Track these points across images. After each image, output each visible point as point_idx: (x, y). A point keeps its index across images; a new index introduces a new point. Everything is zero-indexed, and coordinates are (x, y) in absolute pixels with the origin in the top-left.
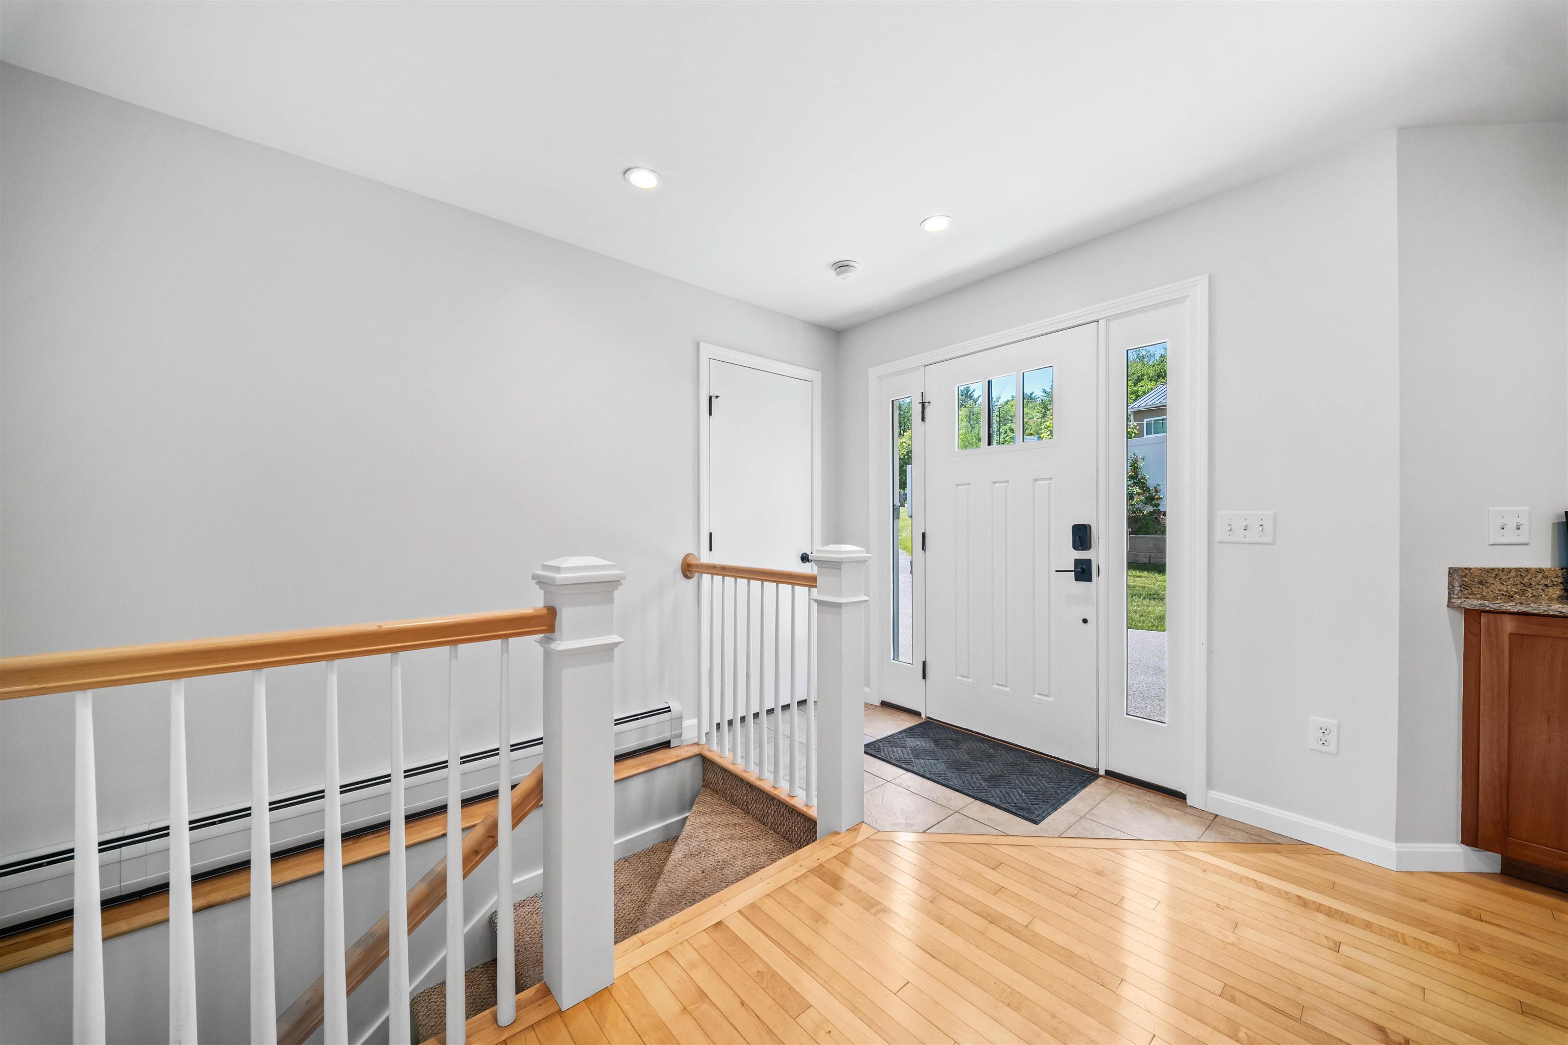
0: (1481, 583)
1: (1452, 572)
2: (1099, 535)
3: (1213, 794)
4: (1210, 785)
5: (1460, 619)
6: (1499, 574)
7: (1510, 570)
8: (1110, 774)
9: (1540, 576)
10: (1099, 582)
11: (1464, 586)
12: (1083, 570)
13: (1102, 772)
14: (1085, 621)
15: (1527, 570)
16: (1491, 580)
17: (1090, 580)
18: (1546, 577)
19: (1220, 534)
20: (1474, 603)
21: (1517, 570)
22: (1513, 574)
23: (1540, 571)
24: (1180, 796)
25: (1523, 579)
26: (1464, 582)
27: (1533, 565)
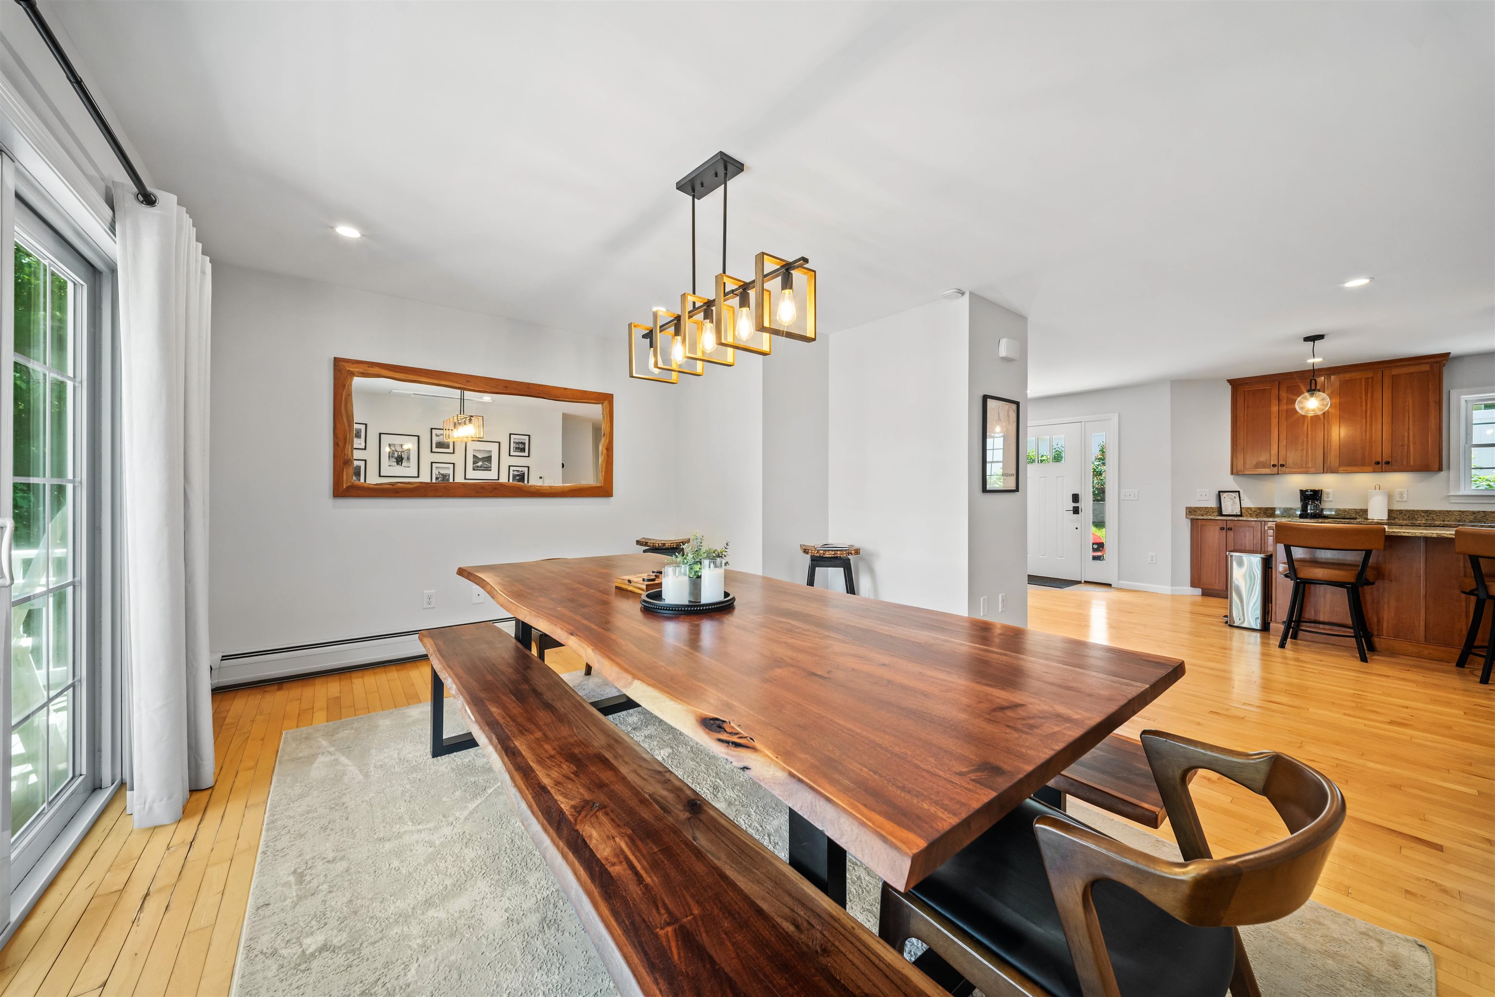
0: (1195, 511)
1: (1187, 508)
2: (1082, 498)
3: (1120, 582)
4: (1119, 579)
5: (1189, 522)
6: (1199, 508)
7: (1203, 507)
8: (1086, 582)
10: (1082, 514)
11: (1190, 512)
12: (1076, 510)
13: (1083, 582)
14: (1077, 528)
16: (1198, 510)
17: (1078, 514)
18: (1213, 510)
19: (1122, 497)
20: (1192, 517)
21: (1205, 507)
23: (1211, 508)
24: (1110, 585)
25: (1207, 510)
26: (1191, 511)
27: (1209, 506)
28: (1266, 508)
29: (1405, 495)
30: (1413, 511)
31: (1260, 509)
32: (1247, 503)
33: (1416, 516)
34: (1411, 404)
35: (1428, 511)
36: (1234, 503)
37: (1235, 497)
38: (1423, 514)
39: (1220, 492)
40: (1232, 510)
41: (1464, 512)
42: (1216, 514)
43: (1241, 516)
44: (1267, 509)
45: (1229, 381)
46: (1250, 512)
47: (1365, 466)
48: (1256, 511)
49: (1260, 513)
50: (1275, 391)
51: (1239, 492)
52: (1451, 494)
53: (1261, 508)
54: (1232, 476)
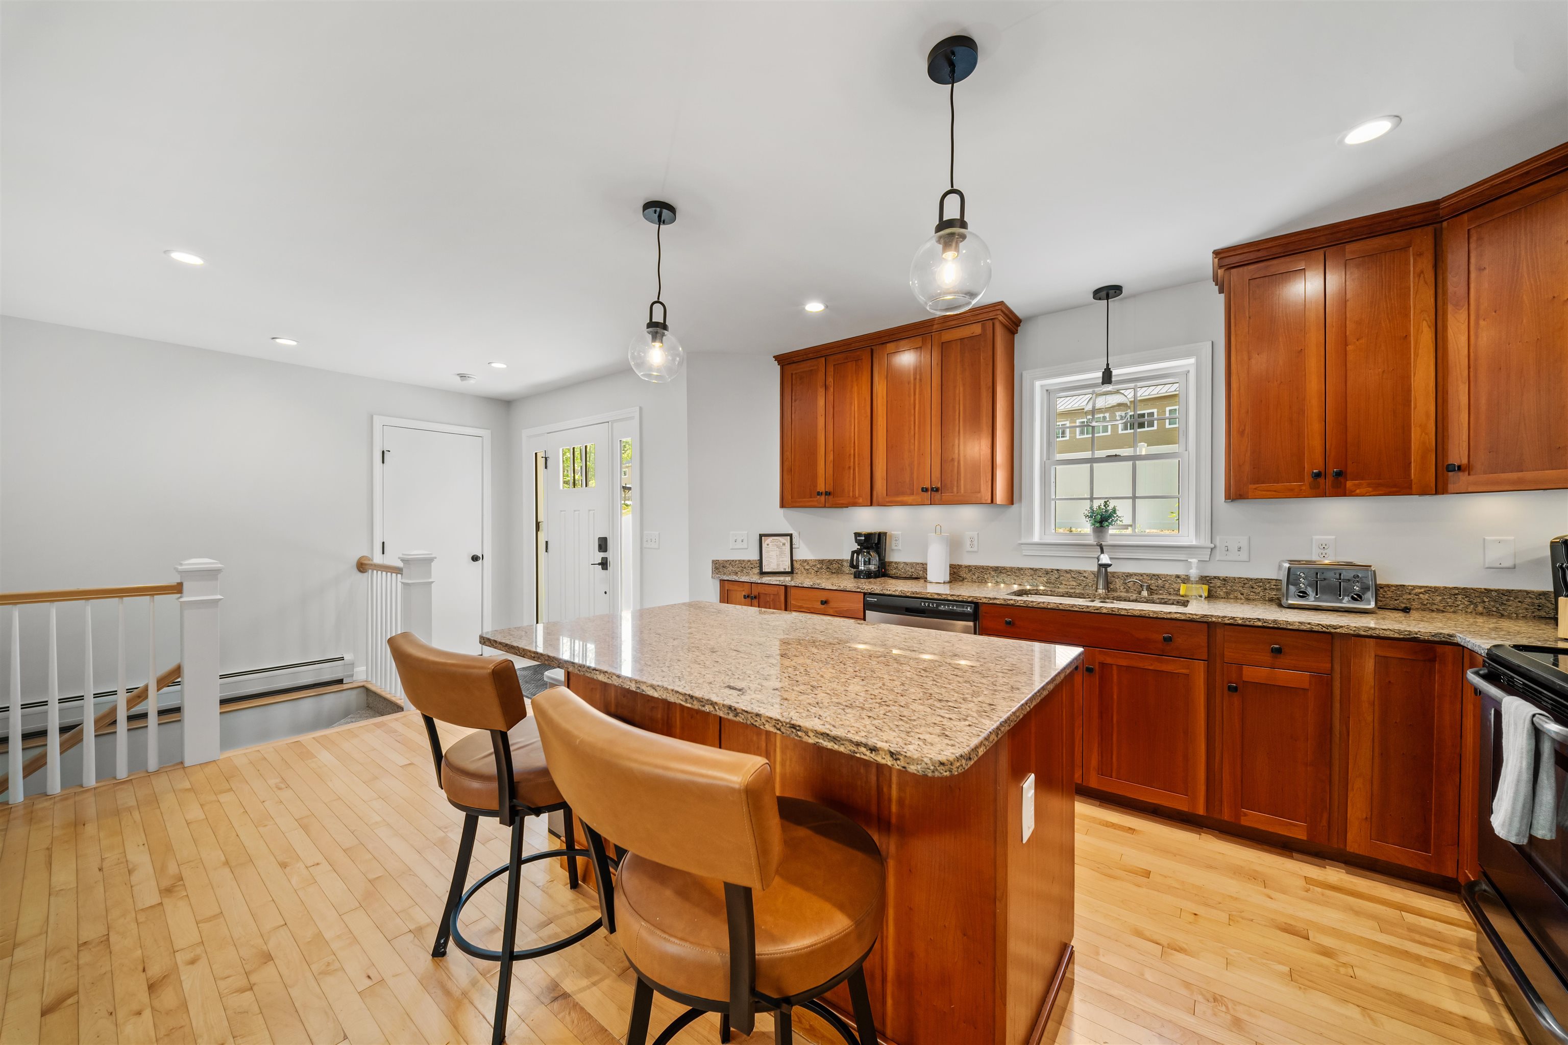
0: (723, 567)
1: (713, 562)
2: (611, 544)
5: (718, 584)
6: (731, 562)
7: (736, 561)
9: (749, 563)
10: (610, 570)
11: (717, 568)
12: (604, 564)
14: (605, 593)
15: (744, 561)
16: (728, 566)
17: (607, 569)
18: (752, 564)
19: (644, 544)
20: (721, 576)
21: (739, 561)
22: (737, 562)
23: (749, 561)
25: (743, 565)
26: (719, 566)
27: (746, 558)
28: (829, 561)
29: (975, 543)
30: (983, 567)
31: (821, 562)
32: (803, 553)
33: (986, 577)
34: (961, 389)
35: (997, 567)
36: (782, 553)
37: (784, 544)
38: (993, 573)
39: (761, 536)
40: (778, 565)
41: (1036, 570)
42: (757, 571)
43: (791, 573)
44: (831, 562)
45: (774, 357)
46: (807, 567)
47: (913, 494)
48: (815, 566)
49: (821, 568)
50: (821, 375)
51: (791, 535)
52: (1023, 541)
53: (823, 561)
54: (782, 510)
